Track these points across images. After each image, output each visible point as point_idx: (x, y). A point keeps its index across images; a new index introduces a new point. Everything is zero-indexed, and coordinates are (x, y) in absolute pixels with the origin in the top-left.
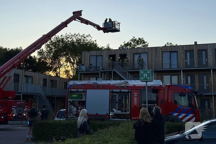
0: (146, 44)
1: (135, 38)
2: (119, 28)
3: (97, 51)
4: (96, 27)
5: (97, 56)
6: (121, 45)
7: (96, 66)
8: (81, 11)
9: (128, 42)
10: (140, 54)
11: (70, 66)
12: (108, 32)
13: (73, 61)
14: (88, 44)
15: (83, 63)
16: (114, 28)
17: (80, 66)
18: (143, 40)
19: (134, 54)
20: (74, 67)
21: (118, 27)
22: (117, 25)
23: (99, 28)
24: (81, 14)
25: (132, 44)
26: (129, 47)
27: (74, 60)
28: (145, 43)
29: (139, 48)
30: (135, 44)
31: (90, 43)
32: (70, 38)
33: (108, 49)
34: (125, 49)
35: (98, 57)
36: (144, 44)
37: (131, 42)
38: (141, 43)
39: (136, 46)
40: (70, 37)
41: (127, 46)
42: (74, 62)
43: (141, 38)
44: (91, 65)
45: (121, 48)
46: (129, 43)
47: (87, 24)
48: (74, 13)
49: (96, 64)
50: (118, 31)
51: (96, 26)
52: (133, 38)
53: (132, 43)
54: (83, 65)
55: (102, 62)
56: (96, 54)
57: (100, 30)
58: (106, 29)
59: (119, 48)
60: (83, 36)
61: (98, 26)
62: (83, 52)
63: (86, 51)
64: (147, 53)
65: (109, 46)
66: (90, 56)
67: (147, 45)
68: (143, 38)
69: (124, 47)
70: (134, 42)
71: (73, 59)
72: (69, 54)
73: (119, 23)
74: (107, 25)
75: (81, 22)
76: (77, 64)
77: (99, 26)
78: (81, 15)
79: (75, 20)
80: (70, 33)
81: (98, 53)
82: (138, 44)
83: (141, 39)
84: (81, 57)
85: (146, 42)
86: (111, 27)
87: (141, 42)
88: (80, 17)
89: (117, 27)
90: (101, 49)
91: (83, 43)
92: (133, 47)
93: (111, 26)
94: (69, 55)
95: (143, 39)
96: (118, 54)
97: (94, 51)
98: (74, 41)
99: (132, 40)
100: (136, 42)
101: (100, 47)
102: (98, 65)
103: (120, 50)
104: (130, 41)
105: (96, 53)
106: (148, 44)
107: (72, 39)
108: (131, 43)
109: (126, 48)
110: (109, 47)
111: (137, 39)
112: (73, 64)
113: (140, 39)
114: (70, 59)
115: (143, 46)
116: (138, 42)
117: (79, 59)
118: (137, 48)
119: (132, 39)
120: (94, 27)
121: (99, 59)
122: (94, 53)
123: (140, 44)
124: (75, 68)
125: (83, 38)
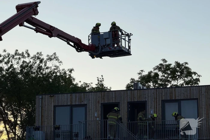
0: (195, 77)
1: (167, 63)
2: (129, 47)
3: (74, 95)
4: (72, 44)
5: (72, 106)
6: (132, 79)
7: (71, 132)
8: (36, 4)
9: (150, 73)
10: (178, 101)
11: (5, 132)
12: (100, 56)
13: (13, 120)
14: (50, 77)
15: (37, 124)
16: (116, 46)
17: (29, 132)
18: (186, 68)
19: (164, 102)
20: (15, 133)
21: (127, 43)
22: (125, 39)
23: (79, 46)
24: (37, 10)
25: (160, 77)
26: (151, 84)
27: (15, 117)
28: (191, 76)
29: (176, 86)
30: (167, 77)
31: (56, 75)
32: (6, 63)
33: (101, 90)
34: (143, 89)
35: (74, 109)
36: (189, 78)
37: (157, 71)
38: (181, 75)
39: (170, 82)
40: (6, 60)
41: (147, 82)
42: (16, 121)
43: (181, 63)
44: (58, 128)
45: (132, 86)
46: (153, 74)
47: (51, 36)
48: (19, 8)
49: (71, 127)
50: (127, 53)
51: (72, 42)
52: (162, 62)
53: (160, 74)
54: (37, 129)
55: (86, 122)
56: (71, 101)
57: (81, 51)
58: (97, 48)
59: (128, 87)
60: (38, 57)
61: (78, 42)
62: (38, 98)
63: (45, 94)
64: (197, 99)
65: (104, 83)
66: (55, 107)
67: (198, 80)
68: (186, 63)
69: (140, 85)
70: (164, 72)
71: (13, 114)
72: (3, 101)
73: (128, 35)
74: (99, 40)
75: (37, 31)
76: (22, 127)
77: (80, 41)
78: (36, 13)
79: (21, 25)
80: (5, 51)
81: (75, 99)
82: (174, 78)
83: (182, 65)
84: (33, 111)
85: (195, 73)
86: (108, 45)
87: (182, 73)
88: (33, 18)
89: (124, 44)
90: (82, 90)
91: (38, 74)
92: (161, 85)
93: (109, 42)
94: (4, 104)
95: (187, 65)
96: (126, 102)
97: (65, 95)
98: (14, 69)
99: (159, 68)
100: (169, 72)
101: (79, 85)
102: (75, 130)
103: (129, 92)
104: (155, 69)
105: (69, 99)
106: (200, 78)
107: (9, 65)
108: (157, 75)
109: (145, 88)
110: (102, 85)
111: (172, 66)
112: (13, 125)
113: (178, 64)
114: (7, 114)
115: (187, 83)
116: (174, 71)
117: (29, 114)
118: (171, 87)
119: (161, 64)
120: (69, 44)
121: (79, 113)
122: (64, 98)
123: (180, 77)
124: (18, 137)
125: (38, 62)
